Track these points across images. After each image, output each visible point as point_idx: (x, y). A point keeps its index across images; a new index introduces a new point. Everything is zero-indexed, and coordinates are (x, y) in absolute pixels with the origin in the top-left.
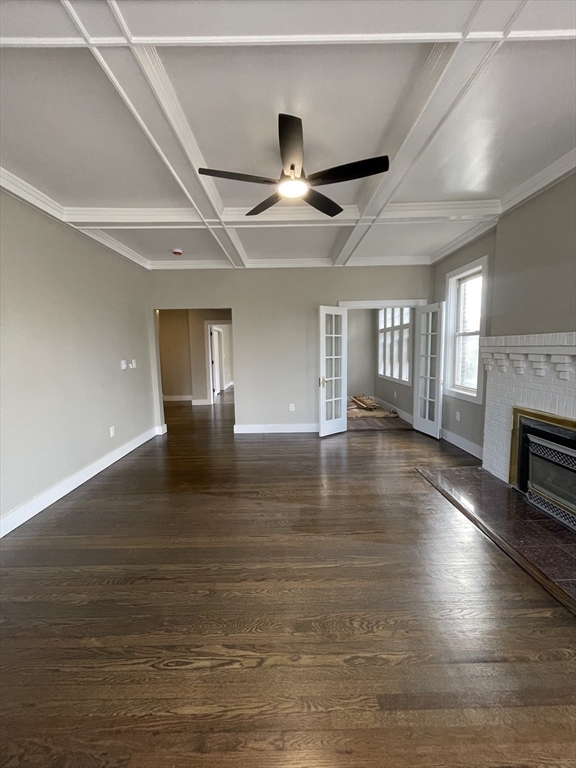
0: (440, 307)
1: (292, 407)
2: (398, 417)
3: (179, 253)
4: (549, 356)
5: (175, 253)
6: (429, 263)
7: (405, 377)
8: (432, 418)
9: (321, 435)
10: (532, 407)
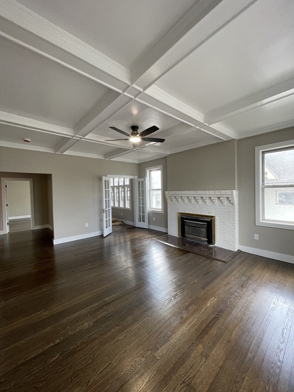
0: (145, 179)
1: (87, 225)
2: (124, 224)
3: (29, 141)
4: (188, 197)
5: (25, 141)
6: (138, 163)
7: (128, 206)
8: (144, 221)
9: (105, 236)
10: (183, 212)
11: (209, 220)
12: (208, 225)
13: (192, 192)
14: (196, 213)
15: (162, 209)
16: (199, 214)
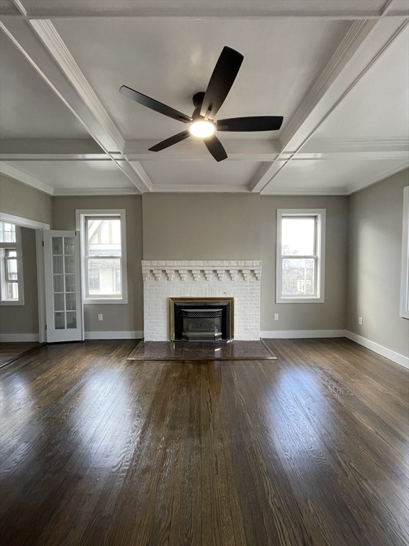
4: (191, 271)
10: (179, 296)
11: (225, 304)
12: (224, 311)
13: (185, 263)
14: (204, 296)
15: (123, 296)
16: (208, 296)
